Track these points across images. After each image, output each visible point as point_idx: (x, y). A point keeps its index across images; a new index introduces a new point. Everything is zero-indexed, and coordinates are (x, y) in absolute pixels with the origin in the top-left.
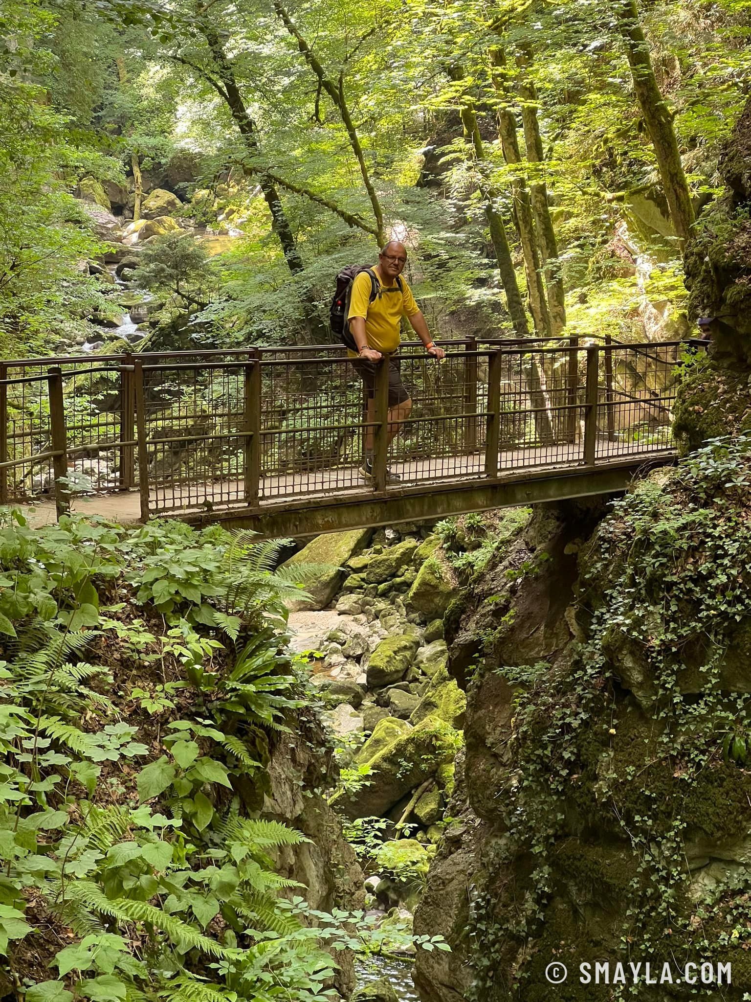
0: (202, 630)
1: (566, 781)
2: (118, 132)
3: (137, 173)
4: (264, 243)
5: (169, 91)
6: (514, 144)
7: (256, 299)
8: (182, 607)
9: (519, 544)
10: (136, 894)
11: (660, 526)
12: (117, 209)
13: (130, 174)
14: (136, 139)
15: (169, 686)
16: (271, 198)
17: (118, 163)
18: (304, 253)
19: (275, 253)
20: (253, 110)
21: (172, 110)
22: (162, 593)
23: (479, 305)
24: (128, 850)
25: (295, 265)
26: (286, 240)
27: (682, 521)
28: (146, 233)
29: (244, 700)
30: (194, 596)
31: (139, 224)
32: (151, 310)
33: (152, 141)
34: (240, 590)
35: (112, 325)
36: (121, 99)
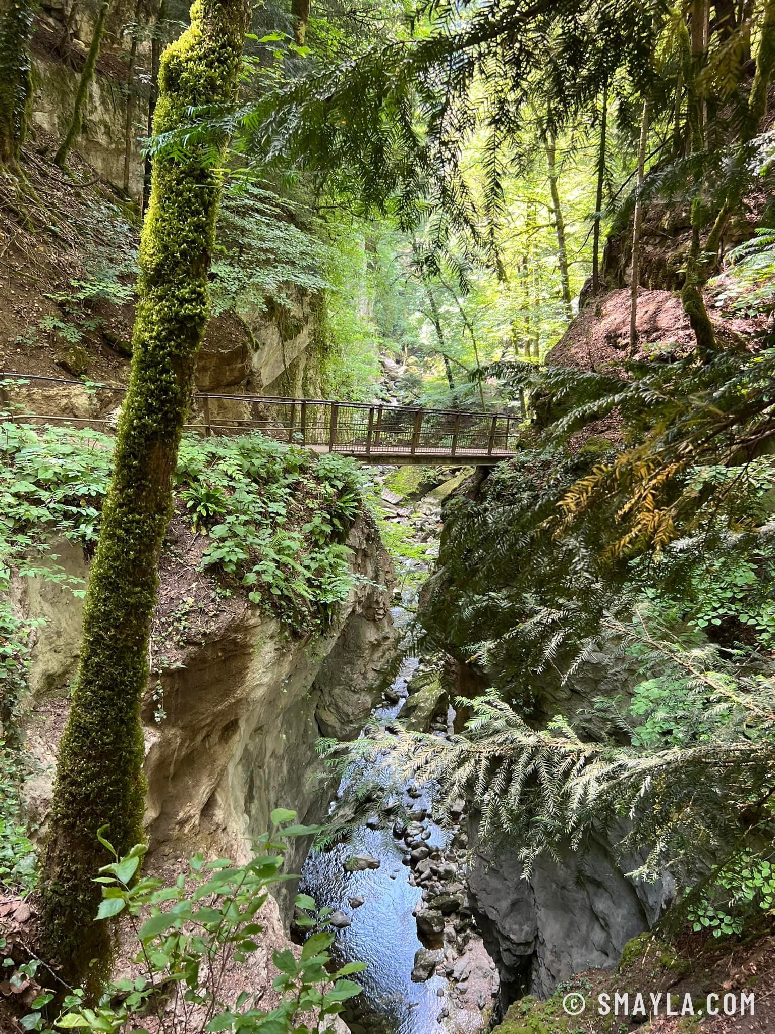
0: (333, 486)
1: (466, 555)
2: (401, 335)
3: (406, 349)
4: (443, 378)
5: (420, 321)
6: (529, 351)
7: (437, 397)
8: (327, 478)
9: (470, 480)
10: (288, 555)
11: (503, 476)
12: (398, 362)
13: (403, 350)
14: (407, 338)
15: (318, 501)
16: (446, 362)
17: (400, 347)
18: (455, 383)
19: (447, 382)
20: (446, 332)
21: (421, 328)
22: (322, 473)
23: (513, 407)
24: (287, 543)
25: (452, 387)
26: (450, 378)
27: (510, 475)
28: (406, 371)
29: (341, 508)
30: (332, 475)
31: (404, 367)
32: (404, 398)
33: (412, 339)
34: (345, 474)
35: (389, 402)
36: (404, 324)
